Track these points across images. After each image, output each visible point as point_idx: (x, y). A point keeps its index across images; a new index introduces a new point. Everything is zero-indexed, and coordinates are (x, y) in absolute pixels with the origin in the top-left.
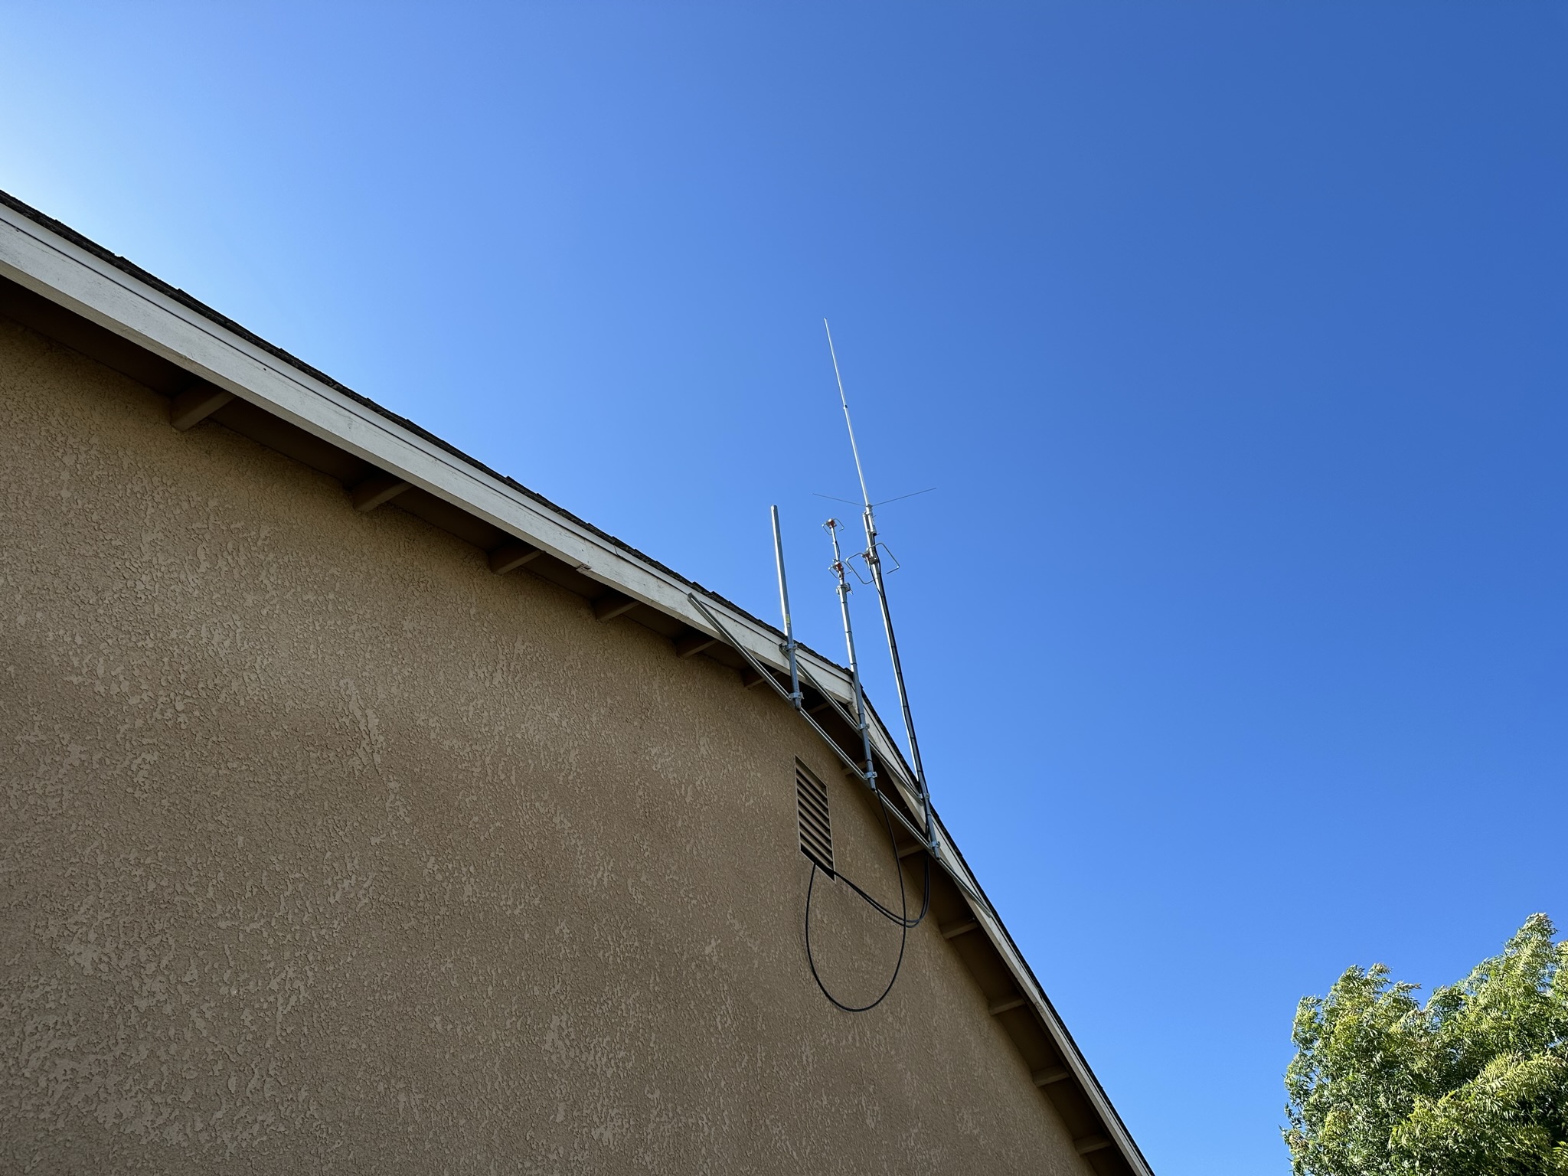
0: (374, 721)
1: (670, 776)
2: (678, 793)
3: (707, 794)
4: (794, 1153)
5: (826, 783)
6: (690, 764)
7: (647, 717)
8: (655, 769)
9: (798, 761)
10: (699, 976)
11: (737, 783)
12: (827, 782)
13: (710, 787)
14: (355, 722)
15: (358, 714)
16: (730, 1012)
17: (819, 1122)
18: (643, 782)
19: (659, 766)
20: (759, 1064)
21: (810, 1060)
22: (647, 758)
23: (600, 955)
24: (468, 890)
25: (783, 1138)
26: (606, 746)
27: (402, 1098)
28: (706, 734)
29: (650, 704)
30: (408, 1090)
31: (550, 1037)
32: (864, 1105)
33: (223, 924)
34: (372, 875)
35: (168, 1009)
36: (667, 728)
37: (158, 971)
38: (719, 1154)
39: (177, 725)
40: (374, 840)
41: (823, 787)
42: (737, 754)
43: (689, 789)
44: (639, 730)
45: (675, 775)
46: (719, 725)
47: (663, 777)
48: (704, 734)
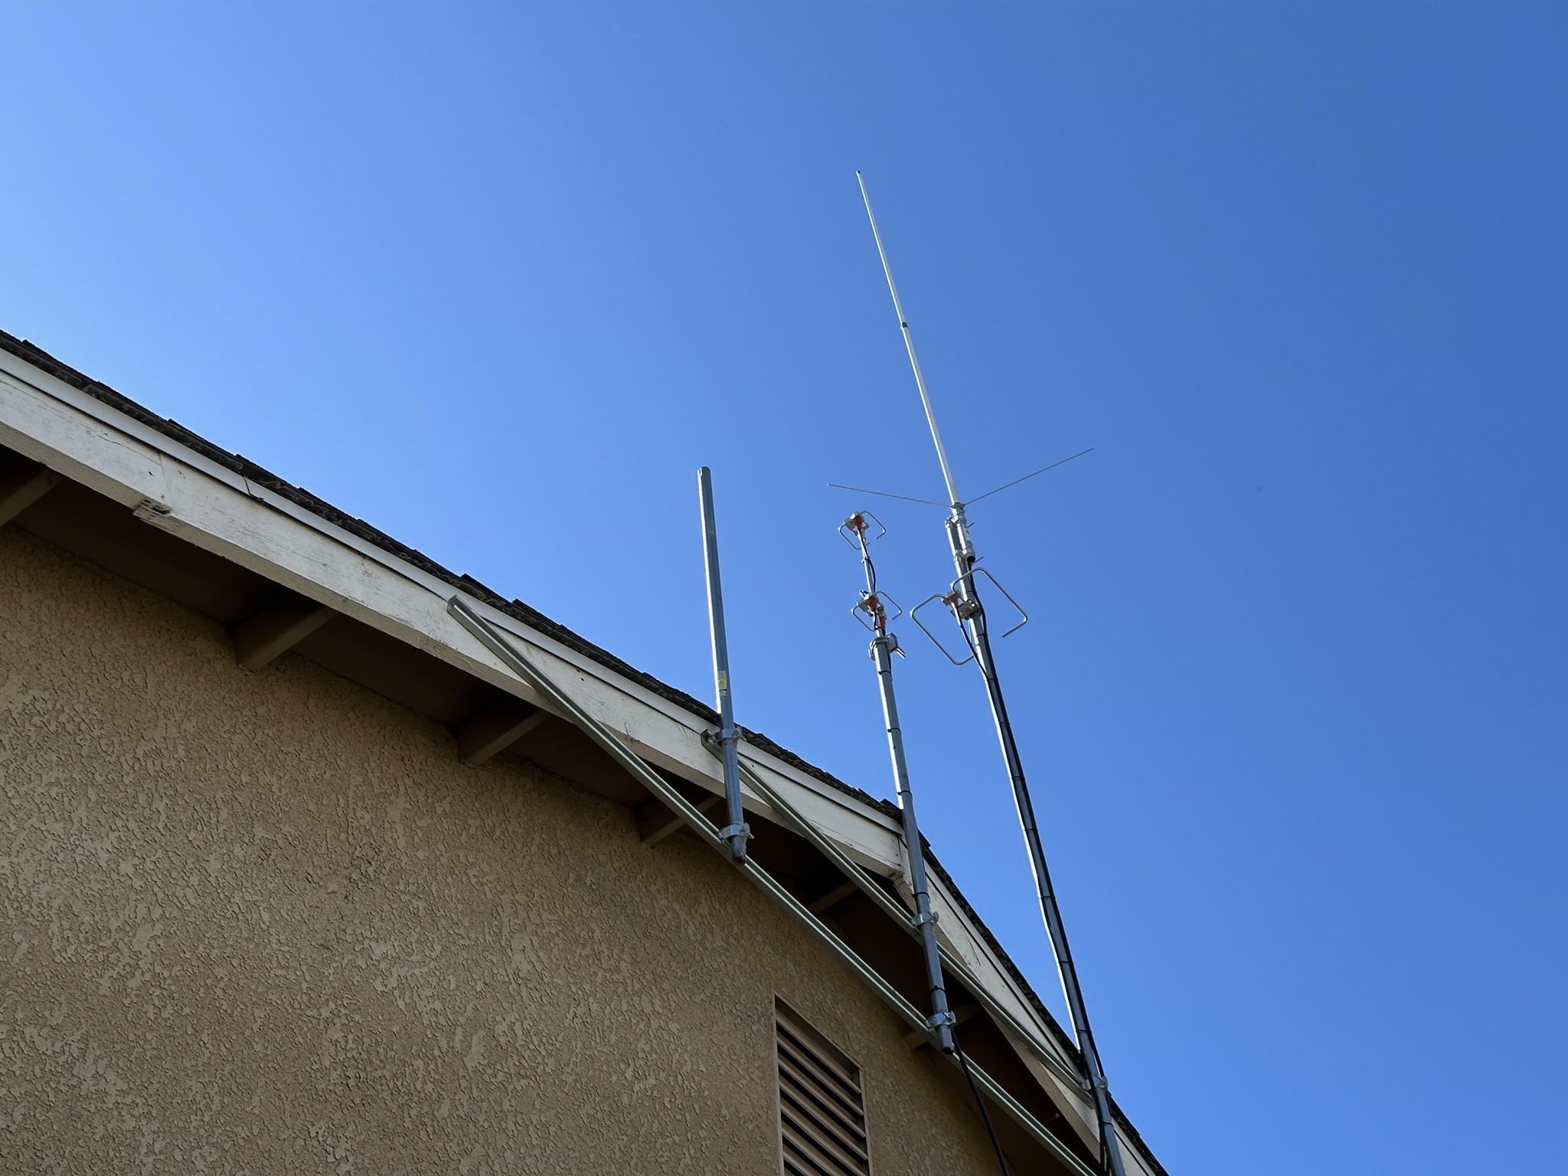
1: (423, 1006)
2: (444, 1044)
3: (526, 1054)
5: (858, 1060)
6: (480, 986)
7: (367, 876)
8: (380, 988)
9: (780, 1005)
11: (613, 1038)
12: (860, 1058)
13: (535, 1040)
18: (344, 1011)
19: (392, 982)
22: (362, 963)
26: (242, 925)
28: (530, 928)
29: (377, 851)
36: (422, 905)
41: (853, 1070)
42: (615, 977)
43: (475, 1038)
44: (341, 902)
45: (438, 1006)
46: (567, 912)
47: (402, 1005)
48: (523, 928)
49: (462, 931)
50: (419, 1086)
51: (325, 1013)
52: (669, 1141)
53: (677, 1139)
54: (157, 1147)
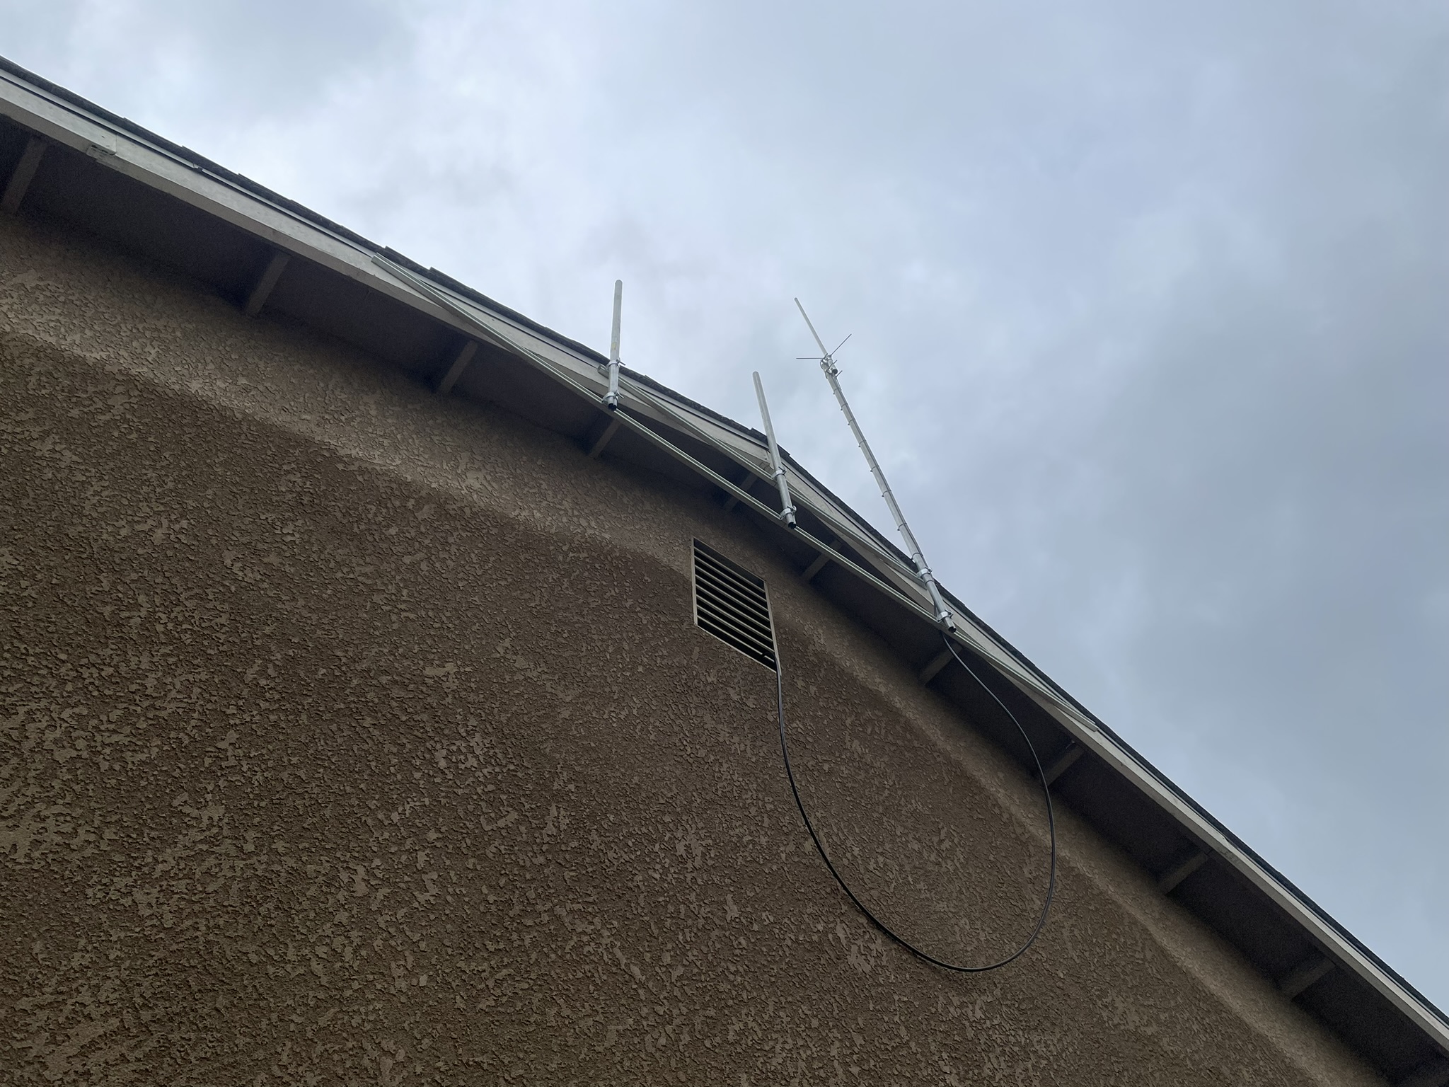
3: (473, 522)
4: (636, 970)
5: (764, 579)
9: (697, 544)
12: (764, 576)
16: (478, 752)
17: (714, 938)
20: (551, 829)
21: (698, 851)
25: (605, 941)
28: (484, 471)
29: (350, 411)
32: (841, 935)
38: (392, 930)
41: (758, 581)
42: (558, 506)
43: (426, 507)
44: (312, 426)
45: (394, 486)
46: (518, 471)
47: (360, 479)
48: (479, 469)
49: (421, 459)
50: (370, 516)
51: (285, 467)
52: (598, 583)
53: (604, 583)
54: (105, 494)
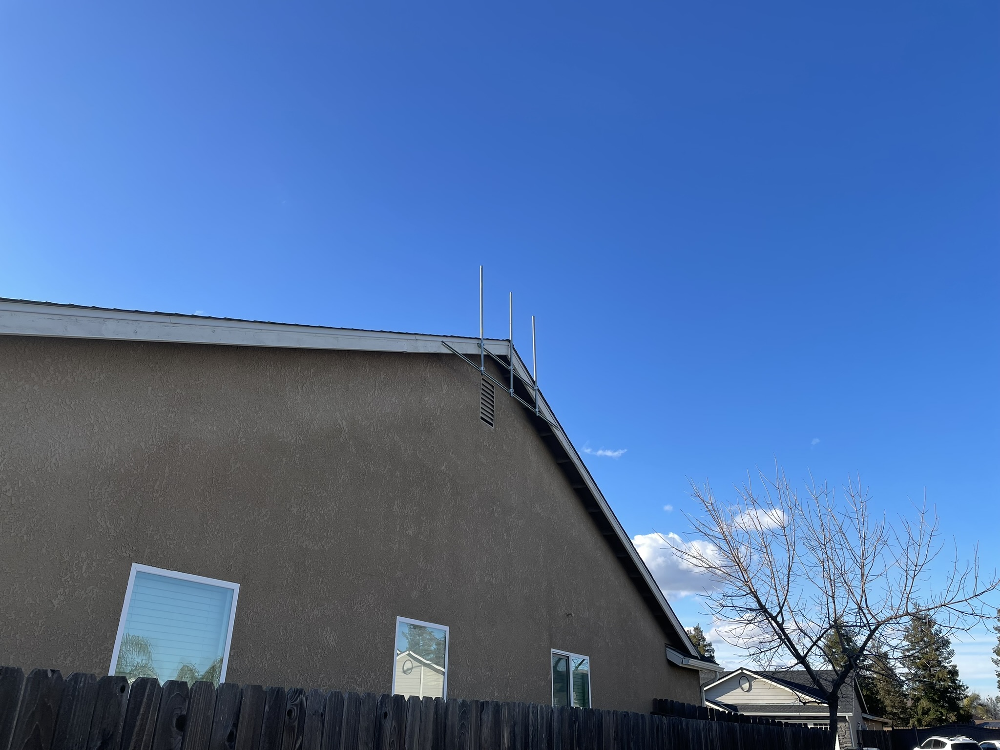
0: (345, 424)
5: (494, 385)
6: (439, 399)
7: (424, 386)
8: (426, 407)
10: (439, 478)
13: (446, 406)
14: (340, 426)
15: (340, 423)
16: (449, 487)
19: (428, 405)
20: (458, 502)
22: (424, 403)
23: (408, 479)
24: (372, 469)
27: (360, 531)
30: (361, 529)
31: (395, 507)
33: (318, 496)
34: (348, 472)
35: (311, 519)
36: (432, 387)
37: (308, 510)
39: (302, 444)
40: (348, 462)
43: (438, 409)
44: (421, 393)
45: (434, 406)
47: (429, 408)
49: (437, 390)
50: (432, 422)
51: (420, 414)
